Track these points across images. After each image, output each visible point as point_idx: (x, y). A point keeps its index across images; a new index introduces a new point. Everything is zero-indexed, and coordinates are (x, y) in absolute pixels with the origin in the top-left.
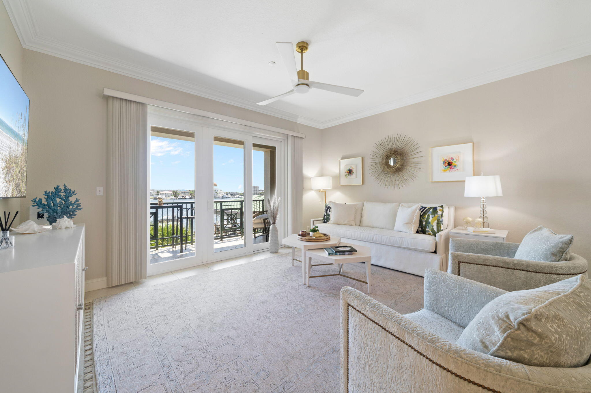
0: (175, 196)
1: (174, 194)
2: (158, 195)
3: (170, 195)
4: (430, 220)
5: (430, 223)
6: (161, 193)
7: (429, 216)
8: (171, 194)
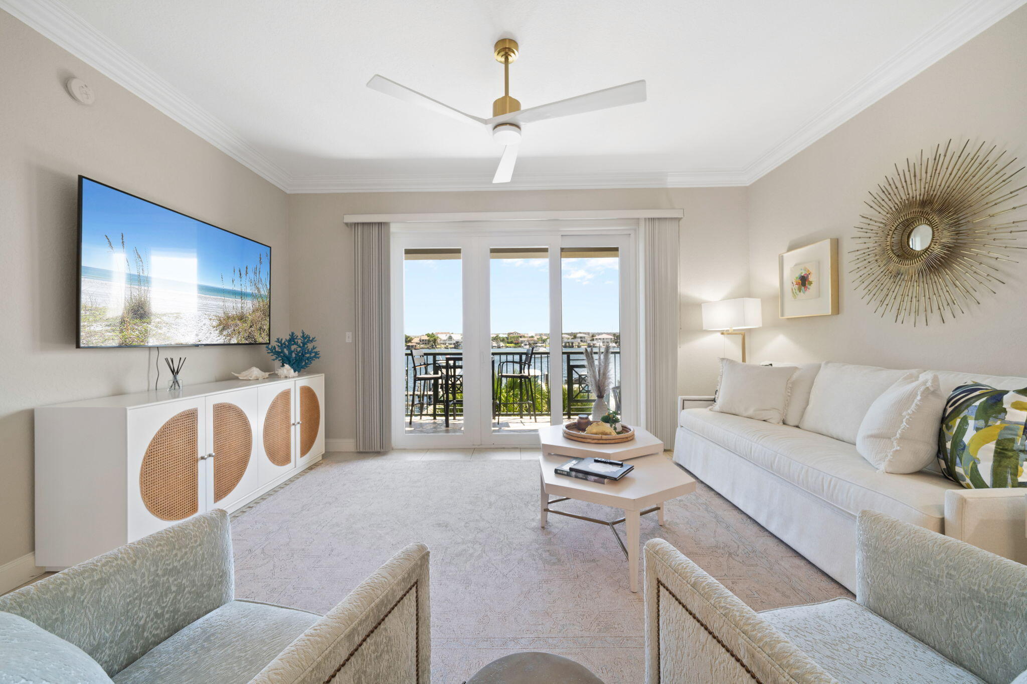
0: (616, 343)
1: (616, 338)
2: (593, 340)
3: (609, 341)
4: (966, 439)
5: (965, 446)
6: (597, 337)
7: (965, 421)
8: (611, 339)
